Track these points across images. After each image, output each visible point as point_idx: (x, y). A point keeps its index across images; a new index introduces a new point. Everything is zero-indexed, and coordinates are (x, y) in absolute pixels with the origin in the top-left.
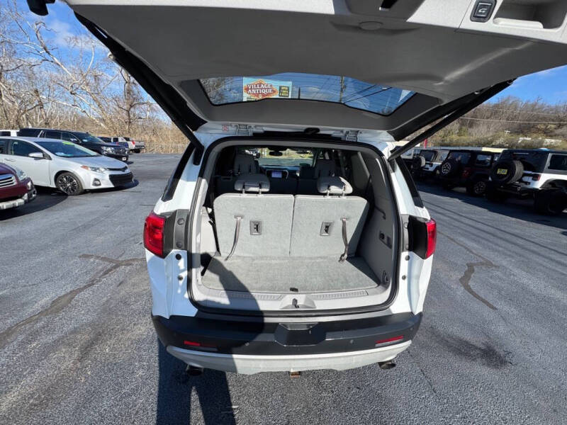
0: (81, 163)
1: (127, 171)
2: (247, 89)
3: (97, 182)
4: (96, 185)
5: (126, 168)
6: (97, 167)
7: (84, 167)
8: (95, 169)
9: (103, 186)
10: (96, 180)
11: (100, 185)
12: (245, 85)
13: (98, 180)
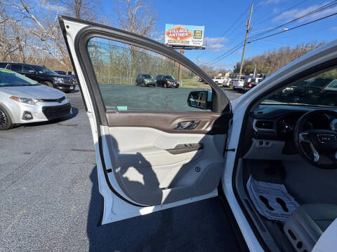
0: (11, 94)
1: (65, 102)
2: (168, 34)
3: (29, 116)
4: (26, 119)
5: (64, 98)
6: (28, 97)
7: (13, 98)
8: (26, 101)
9: (35, 120)
10: (27, 112)
11: (32, 118)
12: (167, 30)
13: (30, 113)
